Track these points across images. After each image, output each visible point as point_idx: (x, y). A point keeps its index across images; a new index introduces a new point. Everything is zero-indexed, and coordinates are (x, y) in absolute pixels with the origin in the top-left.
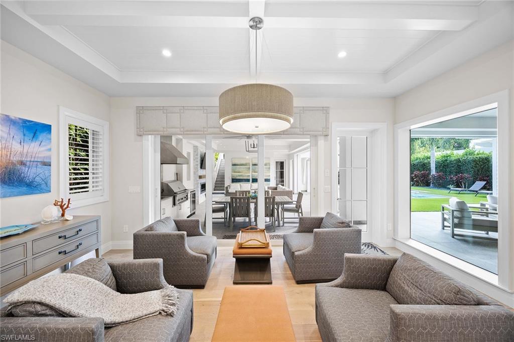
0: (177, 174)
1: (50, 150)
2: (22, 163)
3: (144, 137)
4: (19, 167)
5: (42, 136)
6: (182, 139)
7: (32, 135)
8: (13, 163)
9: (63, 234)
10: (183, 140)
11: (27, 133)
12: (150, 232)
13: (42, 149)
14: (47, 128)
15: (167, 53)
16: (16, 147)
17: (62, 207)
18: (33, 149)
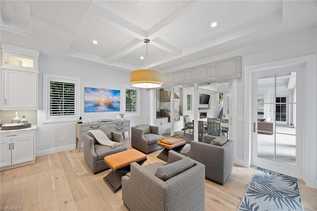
0: (180, 106)
1: (120, 98)
2: (113, 102)
3: (150, 90)
4: (112, 103)
5: (118, 94)
6: (182, 88)
7: (115, 94)
8: (111, 103)
9: (117, 124)
10: (184, 88)
11: (114, 93)
12: (136, 128)
13: (117, 98)
14: (119, 91)
15: (142, 58)
16: (111, 98)
17: (122, 116)
18: (115, 98)
